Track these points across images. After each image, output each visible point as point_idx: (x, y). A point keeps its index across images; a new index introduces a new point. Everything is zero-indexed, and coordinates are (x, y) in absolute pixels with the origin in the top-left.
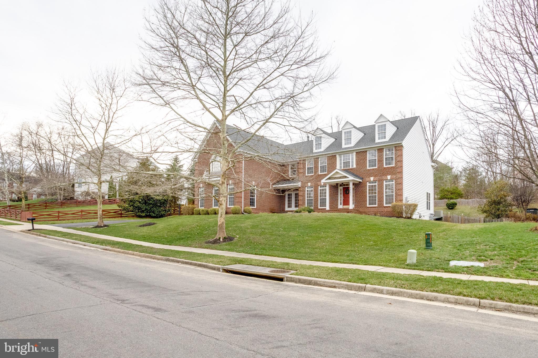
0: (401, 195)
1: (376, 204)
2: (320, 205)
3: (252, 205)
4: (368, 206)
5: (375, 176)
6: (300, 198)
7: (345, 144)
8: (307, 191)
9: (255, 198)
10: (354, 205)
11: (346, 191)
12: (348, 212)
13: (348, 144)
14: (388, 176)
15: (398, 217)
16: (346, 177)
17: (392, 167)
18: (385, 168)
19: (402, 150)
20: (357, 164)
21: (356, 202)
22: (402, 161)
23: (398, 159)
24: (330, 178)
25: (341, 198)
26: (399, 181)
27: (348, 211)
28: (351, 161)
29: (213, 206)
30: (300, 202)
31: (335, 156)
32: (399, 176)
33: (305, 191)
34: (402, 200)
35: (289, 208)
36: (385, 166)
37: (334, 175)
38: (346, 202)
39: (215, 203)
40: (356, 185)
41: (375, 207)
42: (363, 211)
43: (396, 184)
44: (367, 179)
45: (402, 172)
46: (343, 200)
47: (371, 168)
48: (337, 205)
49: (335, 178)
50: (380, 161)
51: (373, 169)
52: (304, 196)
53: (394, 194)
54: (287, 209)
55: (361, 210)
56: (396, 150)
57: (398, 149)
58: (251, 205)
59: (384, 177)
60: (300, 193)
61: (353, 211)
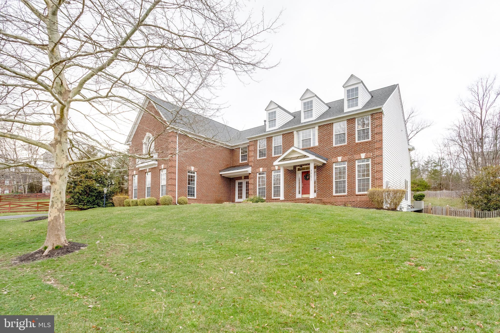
0: (381, 179)
1: (345, 192)
2: (274, 194)
3: (191, 195)
4: (334, 194)
5: (344, 155)
6: (251, 187)
7: (305, 118)
8: (259, 177)
9: (195, 186)
10: (316, 194)
11: (306, 175)
12: (308, 203)
13: (308, 117)
14: (362, 154)
15: (377, 209)
16: (305, 156)
17: (367, 142)
18: (357, 144)
19: (381, 118)
20: (320, 141)
21: (319, 189)
22: (381, 133)
23: (376, 131)
24: (284, 159)
25: (299, 185)
26: (377, 160)
27: (308, 201)
28: (312, 137)
29: (146, 196)
30: (250, 192)
31: (292, 132)
32: (377, 153)
33: (256, 178)
34: (382, 186)
35: (239, 199)
36: (357, 141)
37: (289, 154)
38: (306, 190)
39: (148, 193)
40: (319, 168)
41: (344, 196)
42: (328, 201)
43: (373, 164)
44: (334, 160)
45: (382, 147)
46: (303, 187)
47: (339, 145)
48: (294, 194)
49: (291, 159)
50: (351, 134)
51: (341, 146)
52: (255, 184)
53: (370, 177)
54: (237, 200)
55: (325, 199)
56: (373, 119)
57: (375, 116)
58: (189, 194)
59: (356, 156)
60: (251, 181)
61: (314, 200)
